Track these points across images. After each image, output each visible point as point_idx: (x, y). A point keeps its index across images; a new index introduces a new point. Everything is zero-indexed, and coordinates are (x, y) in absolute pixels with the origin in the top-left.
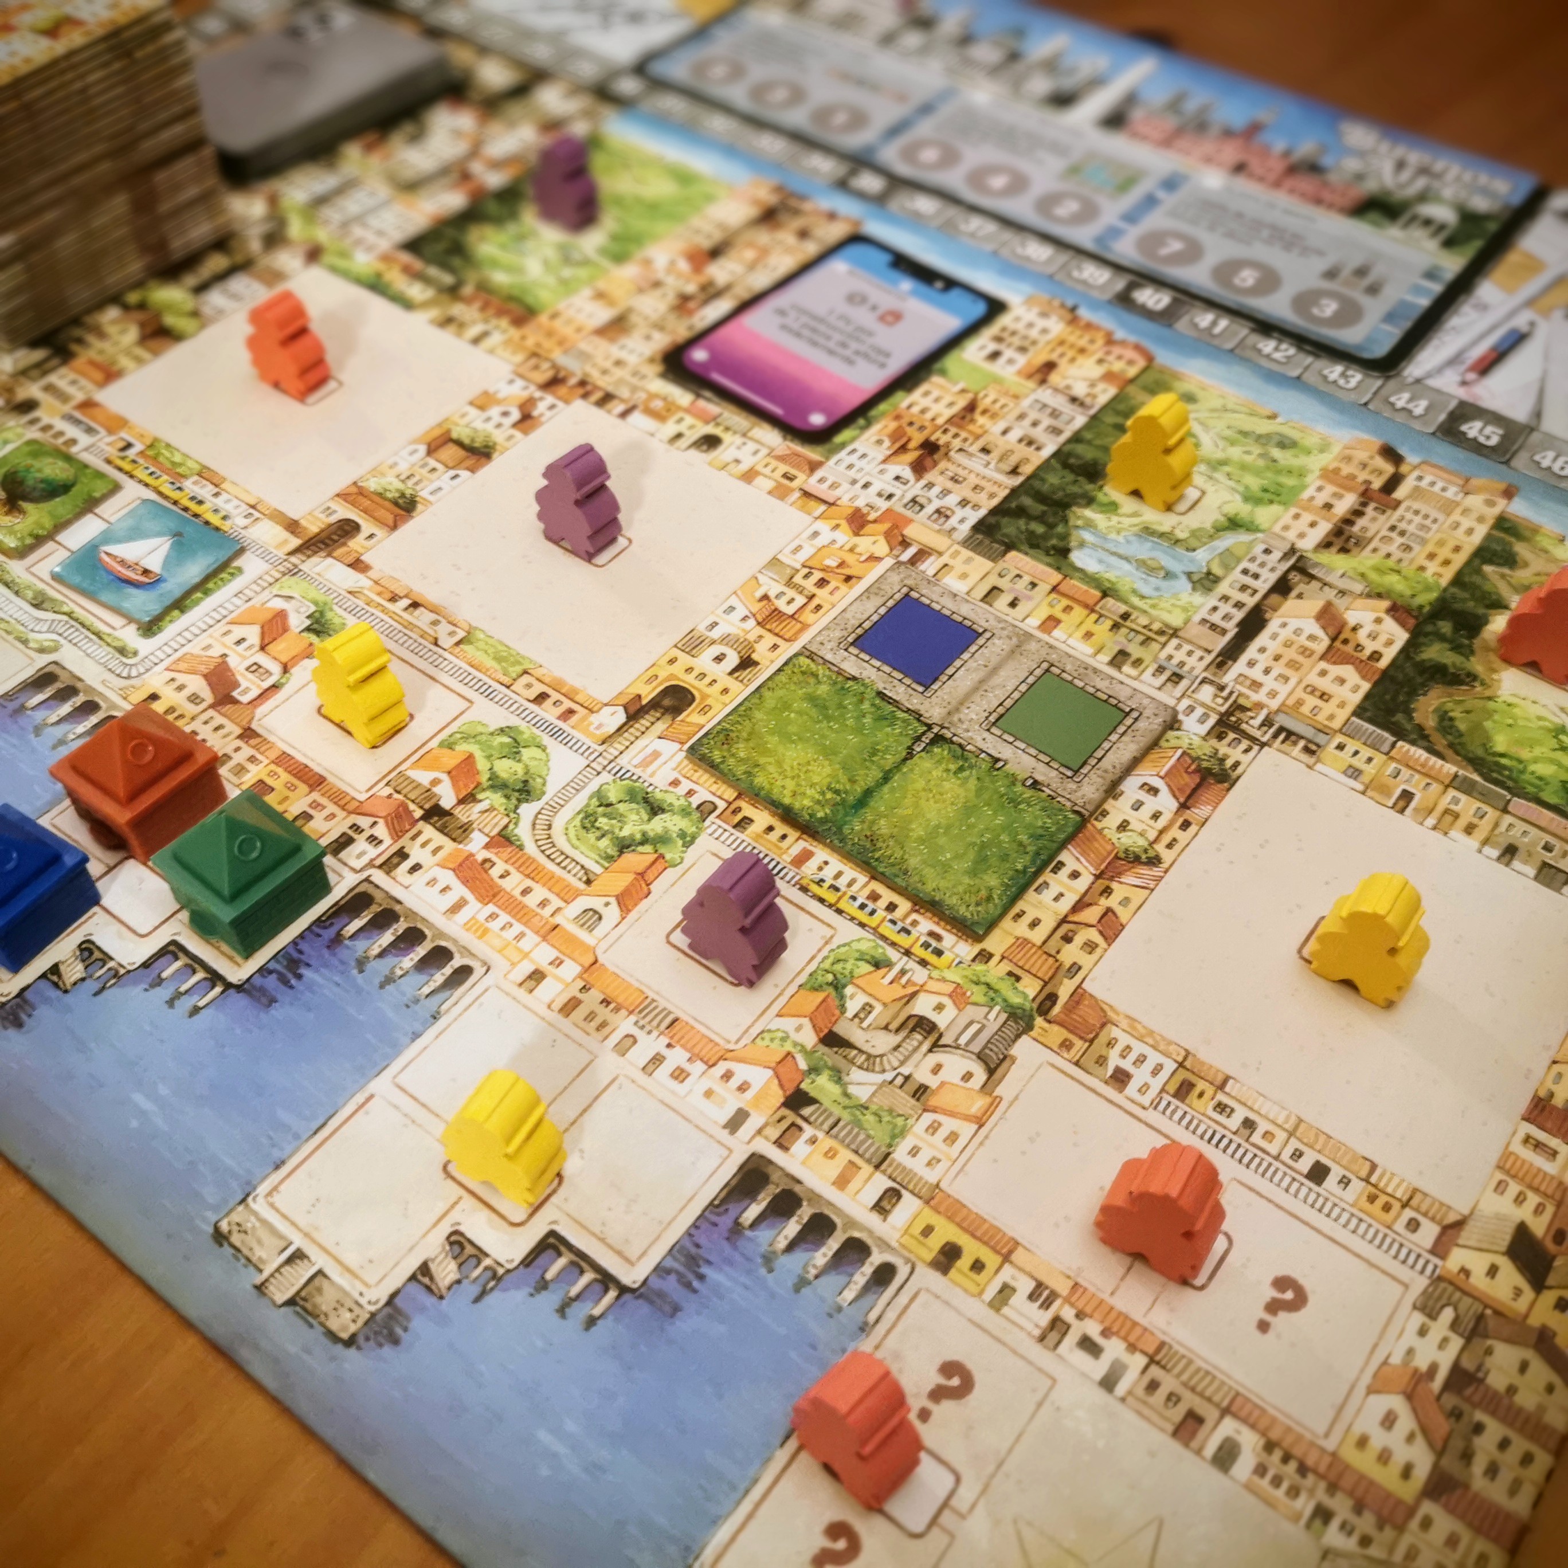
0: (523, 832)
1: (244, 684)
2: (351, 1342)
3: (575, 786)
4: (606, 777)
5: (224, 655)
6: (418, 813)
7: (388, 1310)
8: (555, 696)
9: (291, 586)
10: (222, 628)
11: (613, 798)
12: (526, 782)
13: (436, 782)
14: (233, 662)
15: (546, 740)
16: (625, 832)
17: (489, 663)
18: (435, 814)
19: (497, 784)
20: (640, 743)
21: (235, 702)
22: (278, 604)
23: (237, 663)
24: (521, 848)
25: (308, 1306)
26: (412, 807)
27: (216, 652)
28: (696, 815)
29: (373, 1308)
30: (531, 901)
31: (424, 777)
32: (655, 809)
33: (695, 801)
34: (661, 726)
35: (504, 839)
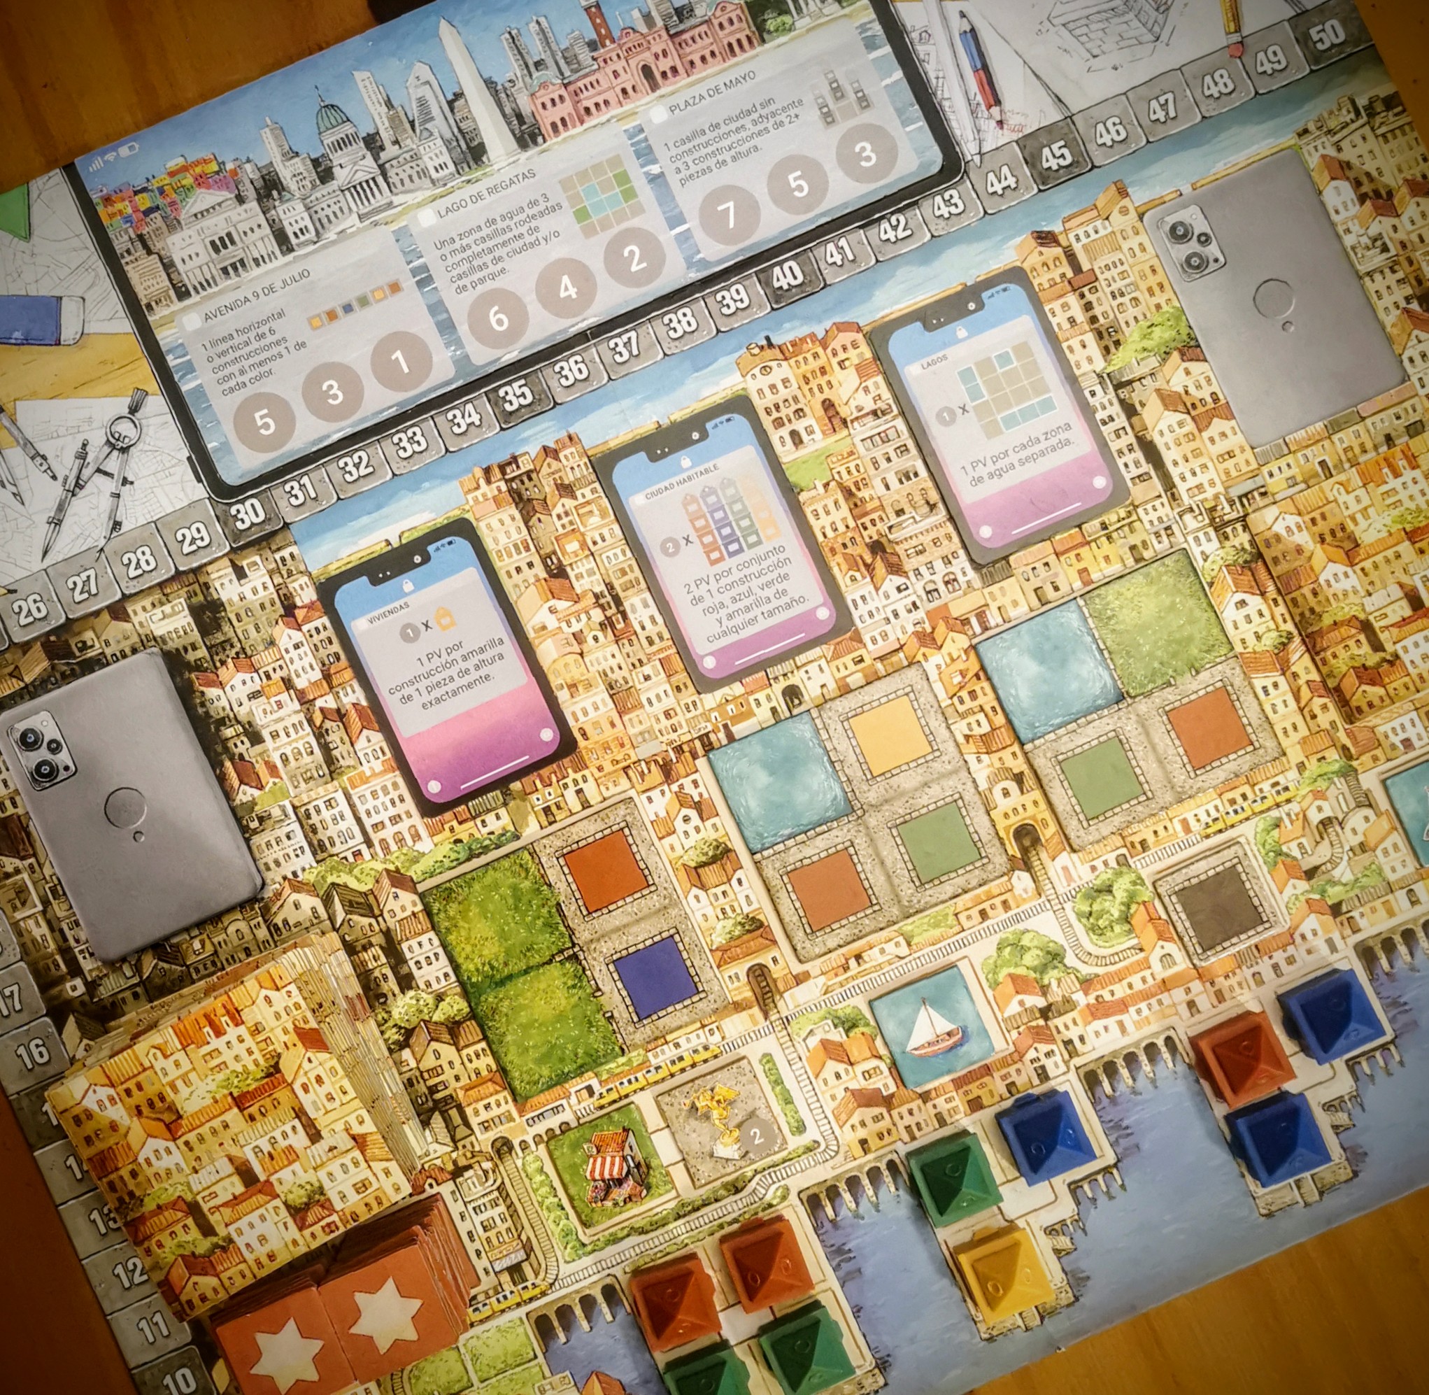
0: (1086, 970)
1: (880, 1085)
3: (1066, 926)
4: (1068, 906)
5: (846, 1089)
6: (1041, 1022)
8: (986, 905)
9: (799, 1028)
10: (819, 1084)
11: (1087, 909)
12: (1048, 953)
13: (1021, 1003)
14: (854, 1085)
15: (1021, 926)
16: (1116, 914)
17: (936, 933)
18: (1045, 1013)
19: (1043, 969)
20: (1051, 873)
21: (892, 1095)
22: (813, 1042)
23: (858, 1083)
24: (1097, 976)
26: (1034, 1024)
27: (840, 1094)
28: (1124, 868)
30: (1138, 986)
31: (1013, 1008)
32: (1109, 890)
33: (1113, 862)
34: (1044, 855)
35: (1087, 984)
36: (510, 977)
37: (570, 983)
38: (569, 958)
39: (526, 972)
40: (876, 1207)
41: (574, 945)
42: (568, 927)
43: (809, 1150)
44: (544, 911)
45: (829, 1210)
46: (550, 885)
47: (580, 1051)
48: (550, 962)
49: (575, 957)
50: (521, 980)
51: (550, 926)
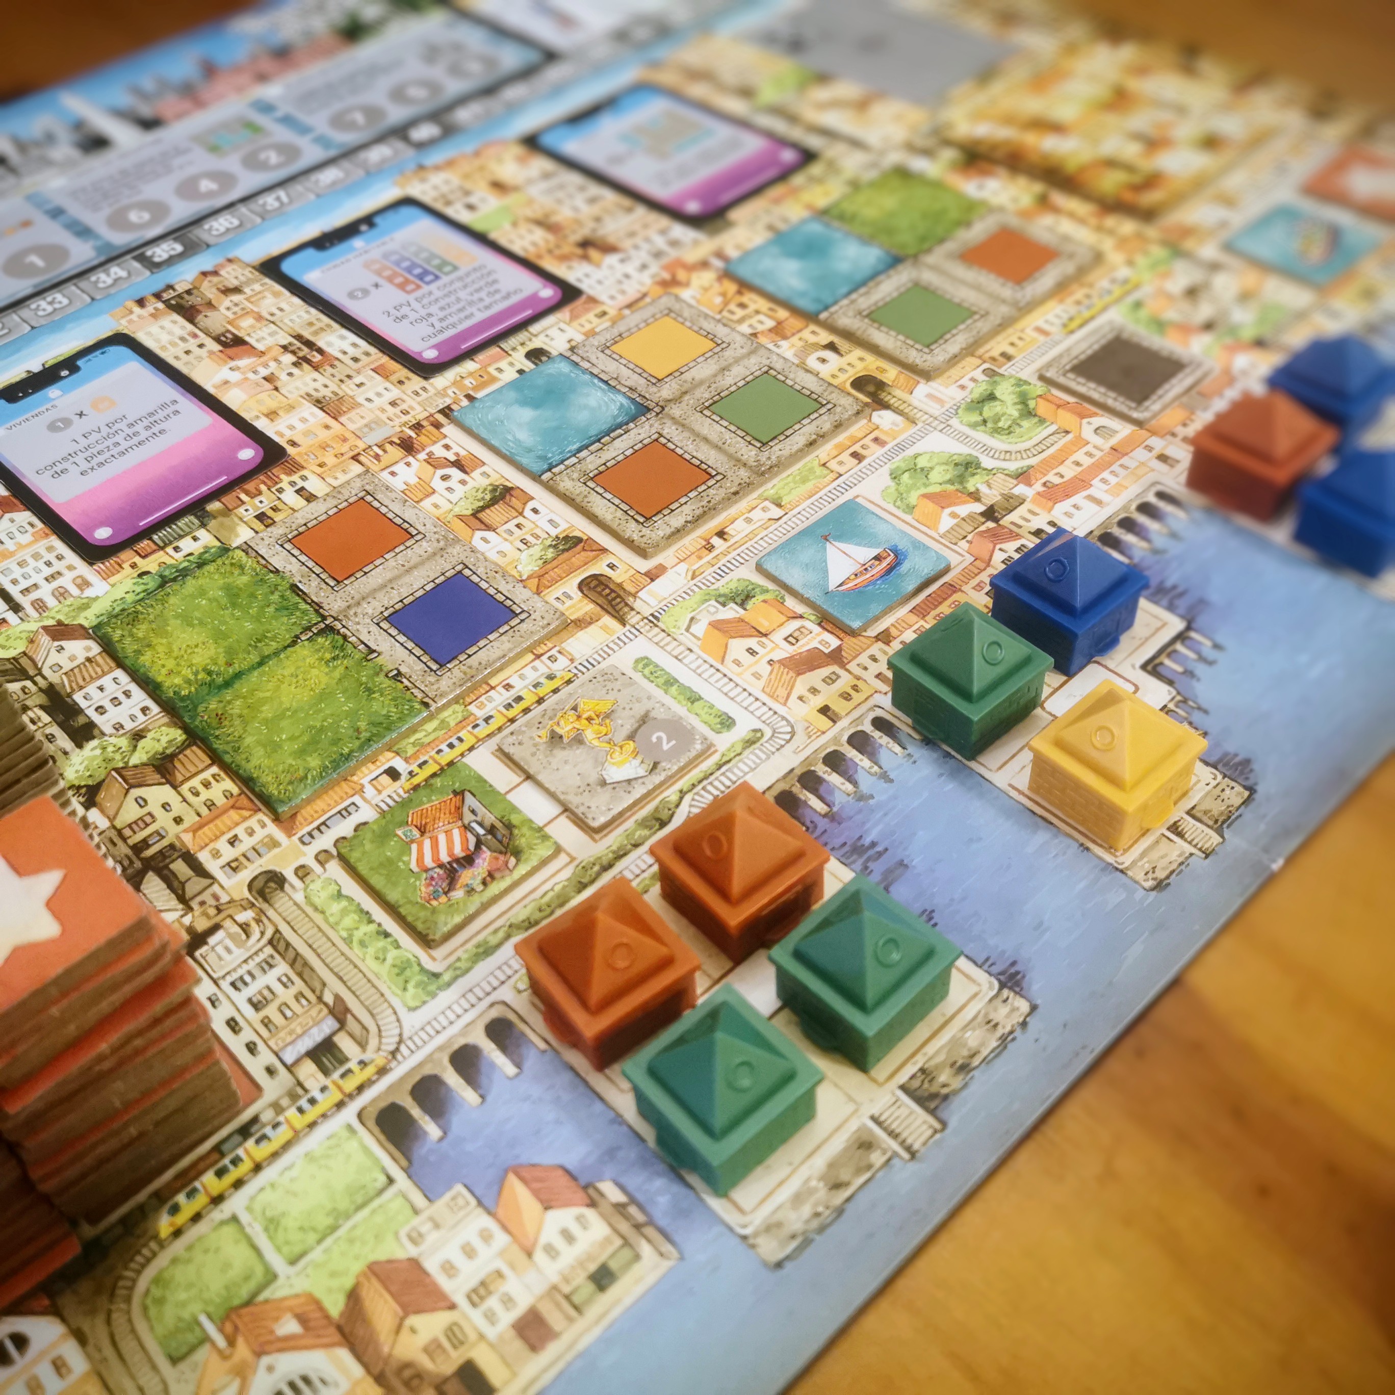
0: (1013, 466)
1: (815, 644)
2: (1251, 790)
3: (964, 439)
4: (954, 422)
5: (771, 662)
6: (991, 525)
7: (1219, 767)
8: (857, 448)
9: (675, 620)
10: (729, 668)
11: (979, 419)
12: (956, 465)
13: (954, 515)
14: (778, 655)
15: (910, 452)
16: (1016, 414)
17: (810, 485)
18: (990, 514)
19: (961, 479)
20: (916, 403)
21: (839, 648)
22: (700, 629)
23: (785, 651)
24: (1031, 467)
25: (1221, 819)
26: (983, 528)
27: (765, 670)
28: (997, 378)
29: (1220, 777)
30: (1087, 462)
31: (946, 522)
32: (991, 397)
33: (982, 378)
34: (897, 392)
35: (1022, 476)
36: (238, 675)
37: (328, 656)
38: (321, 632)
39: (261, 664)
40: (885, 777)
41: (324, 618)
42: (312, 603)
43: (750, 743)
44: (275, 597)
45: (814, 802)
46: (277, 571)
47: (362, 725)
48: (294, 643)
49: (330, 629)
50: (256, 673)
51: (285, 608)
